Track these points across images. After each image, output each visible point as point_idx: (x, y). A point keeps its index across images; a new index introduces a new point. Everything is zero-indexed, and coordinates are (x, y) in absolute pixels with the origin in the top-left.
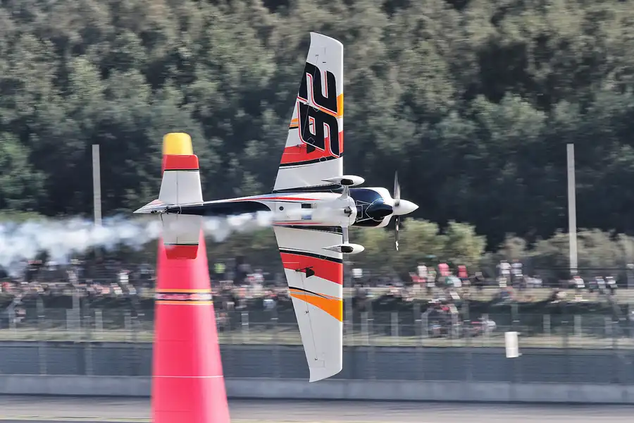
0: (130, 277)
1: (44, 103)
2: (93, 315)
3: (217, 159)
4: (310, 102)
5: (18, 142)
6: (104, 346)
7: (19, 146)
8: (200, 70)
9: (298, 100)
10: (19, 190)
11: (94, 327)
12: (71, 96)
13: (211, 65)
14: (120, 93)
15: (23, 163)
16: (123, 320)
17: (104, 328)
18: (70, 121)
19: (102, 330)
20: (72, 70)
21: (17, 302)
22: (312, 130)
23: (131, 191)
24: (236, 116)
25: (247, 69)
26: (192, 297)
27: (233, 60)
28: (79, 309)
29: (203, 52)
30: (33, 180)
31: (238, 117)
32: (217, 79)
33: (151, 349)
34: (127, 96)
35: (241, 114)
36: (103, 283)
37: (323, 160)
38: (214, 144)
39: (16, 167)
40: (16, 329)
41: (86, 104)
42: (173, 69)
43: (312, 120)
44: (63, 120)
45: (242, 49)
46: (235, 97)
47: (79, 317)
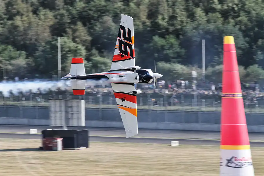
0: (216, 88)
1: (185, 24)
2: (202, 101)
3: (247, 45)
4: (122, 39)
5: (175, 38)
6: (205, 113)
7: (176, 40)
8: (242, 13)
9: (118, 39)
10: (176, 55)
11: (202, 106)
12: (195, 22)
13: (246, 11)
14: (212, 21)
15: (177, 46)
16: (213, 103)
17: (206, 106)
18: (194, 31)
19: (205, 107)
20: (195, 12)
21: (174, 96)
22: (123, 49)
23: (216, 57)
24: (255, 30)
25: (259, 13)
26: (235, 96)
27: (254, 10)
28: (196, 99)
29: (243, 7)
30: (180, 52)
31: (256, 31)
32: (247, 16)
33: (220, 114)
34: (215, 22)
35: (256, 29)
36: (206, 90)
37: (128, 59)
38: (247, 40)
39: (174, 47)
40: (173, 106)
41: (200, 25)
42: (232, 13)
43: (123, 45)
44: (192, 31)
45: (257, 6)
46: (255, 23)
47: (196, 102)
